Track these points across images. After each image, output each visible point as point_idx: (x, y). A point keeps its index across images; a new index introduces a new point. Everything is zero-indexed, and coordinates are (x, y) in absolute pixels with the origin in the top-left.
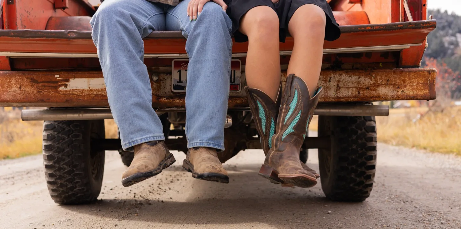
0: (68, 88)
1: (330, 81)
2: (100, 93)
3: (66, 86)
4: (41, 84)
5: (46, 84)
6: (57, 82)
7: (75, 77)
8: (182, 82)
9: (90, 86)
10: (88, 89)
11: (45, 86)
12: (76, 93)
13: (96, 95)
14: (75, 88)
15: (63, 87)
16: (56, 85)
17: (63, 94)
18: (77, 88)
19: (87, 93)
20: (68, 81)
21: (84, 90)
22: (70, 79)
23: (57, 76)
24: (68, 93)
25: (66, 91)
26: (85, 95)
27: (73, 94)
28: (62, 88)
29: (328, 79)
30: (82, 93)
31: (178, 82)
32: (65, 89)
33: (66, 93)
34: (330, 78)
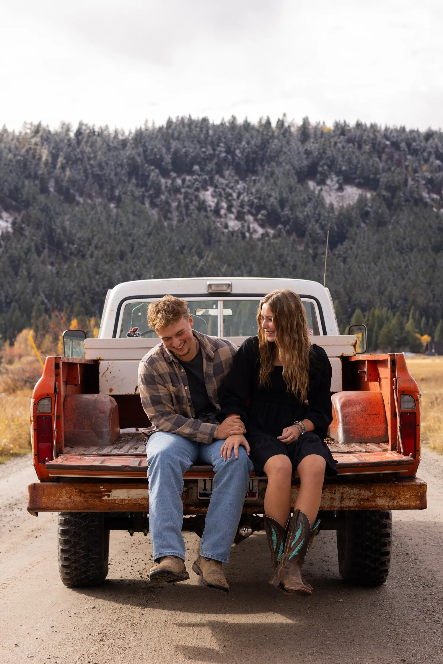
0: (111, 498)
1: (335, 493)
2: (138, 502)
3: (109, 496)
4: (87, 494)
5: (92, 494)
6: (101, 492)
7: (116, 489)
8: (207, 490)
9: (129, 496)
10: (128, 498)
11: (91, 496)
12: (117, 502)
13: (135, 504)
14: (116, 498)
15: (107, 497)
16: (100, 495)
17: (107, 503)
18: (118, 498)
19: (126, 502)
20: (110, 491)
21: (124, 499)
22: (112, 490)
23: (101, 487)
24: (110, 502)
25: (109, 500)
26: (125, 504)
27: (115, 503)
28: (105, 498)
29: (333, 491)
30: (122, 502)
31: (203, 490)
32: (108, 499)
33: (109, 502)
34: (335, 490)
